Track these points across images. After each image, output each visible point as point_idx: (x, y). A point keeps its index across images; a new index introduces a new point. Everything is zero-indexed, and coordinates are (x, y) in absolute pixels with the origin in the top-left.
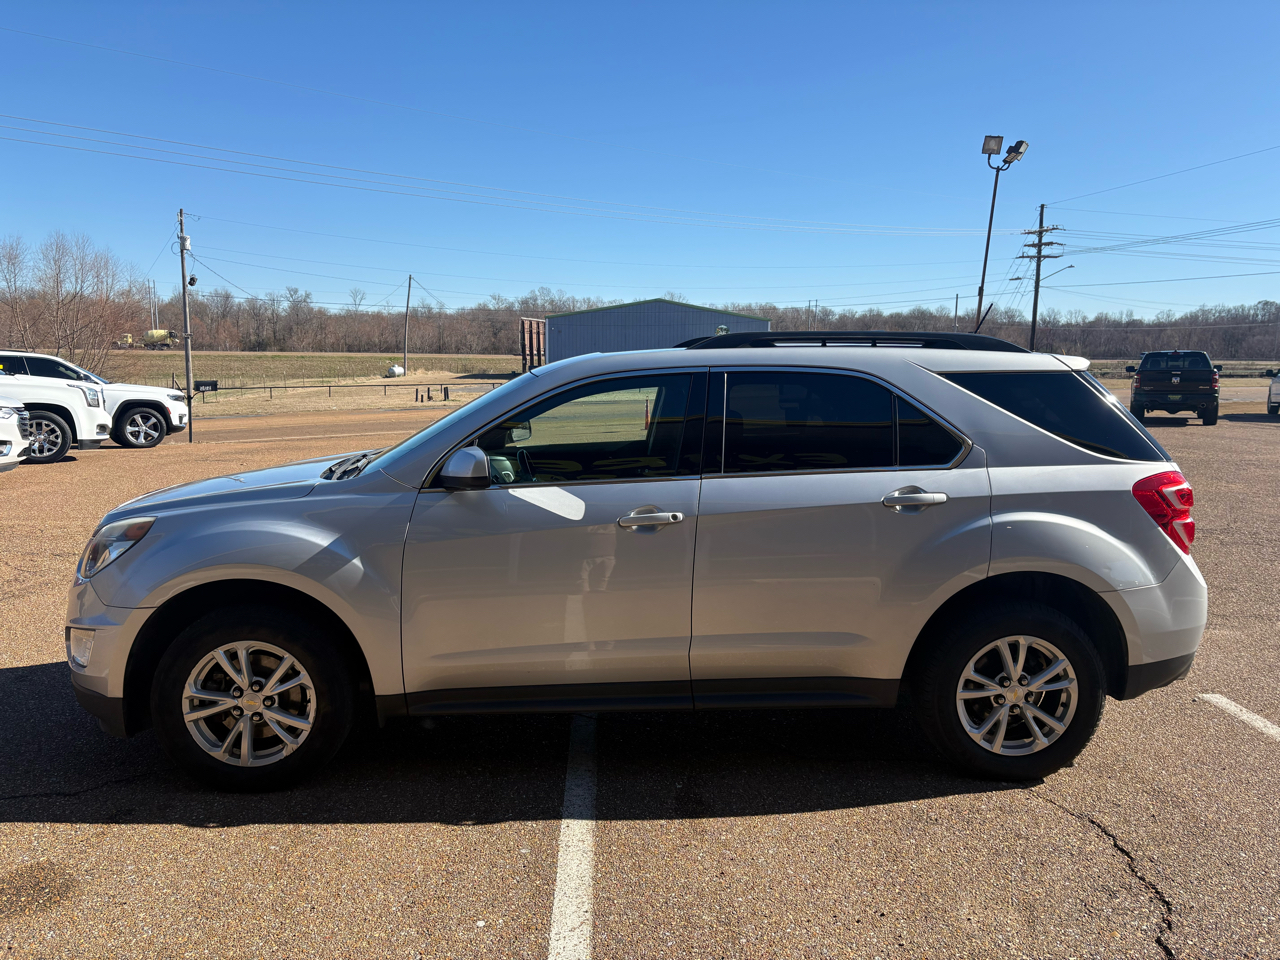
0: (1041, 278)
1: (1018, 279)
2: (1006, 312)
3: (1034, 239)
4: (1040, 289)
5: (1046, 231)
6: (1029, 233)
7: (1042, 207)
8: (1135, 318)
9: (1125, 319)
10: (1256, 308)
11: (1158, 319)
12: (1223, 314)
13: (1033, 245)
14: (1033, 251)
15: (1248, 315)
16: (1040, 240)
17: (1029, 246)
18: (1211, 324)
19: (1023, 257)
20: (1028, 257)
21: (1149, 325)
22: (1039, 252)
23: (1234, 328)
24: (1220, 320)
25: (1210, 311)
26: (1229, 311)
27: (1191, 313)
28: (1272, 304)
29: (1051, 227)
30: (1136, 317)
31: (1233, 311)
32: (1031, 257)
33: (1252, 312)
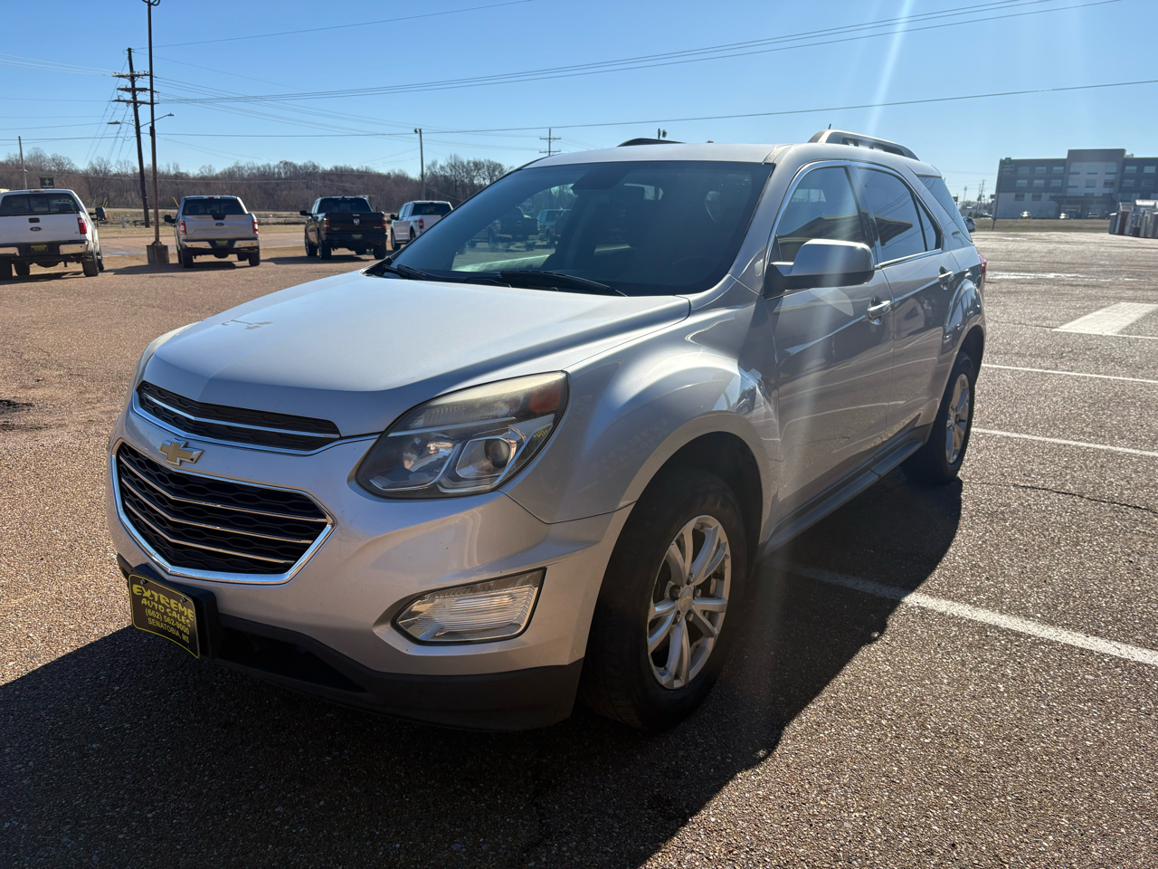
0: (141, 124)
1: (117, 123)
2: (53, 160)
3: (127, 83)
4: (142, 135)
5: (138, 76)
6: (120, 76)
7: (130, 50)
8: (181, 171)
9: (172, 172)
10: (278, 166)
11: (202, 173)
12: (254, 171)
13: (127, 90)
14: (128, 96)
15: (274, 174)
16: (133, 85)
17: (122, 89)
18: (246, 179)
19: (119, 101)
20: (124, 101)
21: (195, 179)
22: (134, 97)
23: (266, 184)
24: (252, 177)
25: (243, 168)
26: (259, 169)
27: (229, 169)
28: (291, 164)
29: (143, 73)
30: (183, 170)
31: (262, 169)
32: (128, 102)
33: (276, 170)
